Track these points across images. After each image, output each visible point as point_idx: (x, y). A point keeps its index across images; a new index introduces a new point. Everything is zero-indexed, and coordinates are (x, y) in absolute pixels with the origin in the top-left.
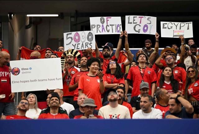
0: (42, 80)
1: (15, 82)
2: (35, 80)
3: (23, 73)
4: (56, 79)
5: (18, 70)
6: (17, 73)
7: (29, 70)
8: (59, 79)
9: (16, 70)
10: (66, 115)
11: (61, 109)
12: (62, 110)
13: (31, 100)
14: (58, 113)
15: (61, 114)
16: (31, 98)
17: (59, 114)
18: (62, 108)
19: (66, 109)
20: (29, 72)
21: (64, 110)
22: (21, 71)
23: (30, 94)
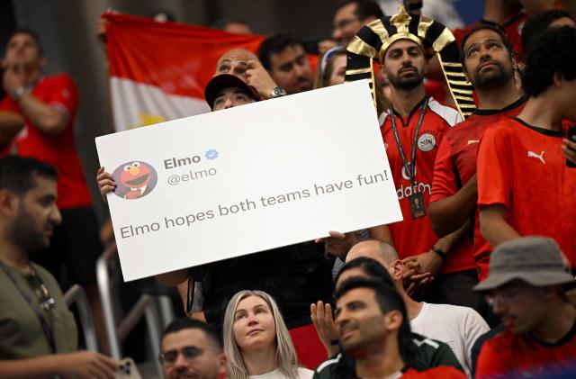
0: (284, 199)
1: (135, 231)
2: (245, 205)
3: (173, 181)
4: (356, 182)
5: (148, 171)
6: (143, 189)
7: (205, 164)
8: (374, 179)
9: (135, 171)
10: (453, 370)
11: (419, 343)
12: (425, 345)
13: (250, 324)
14: (403, 371)
15: (420, 370)
16: (251, 314)
17: (414, 372)
18: (421, 338)
19: (443, 340)
20: (208, 173)
21: (436, 346)
22: (163, 175)
23: (241, 294)
